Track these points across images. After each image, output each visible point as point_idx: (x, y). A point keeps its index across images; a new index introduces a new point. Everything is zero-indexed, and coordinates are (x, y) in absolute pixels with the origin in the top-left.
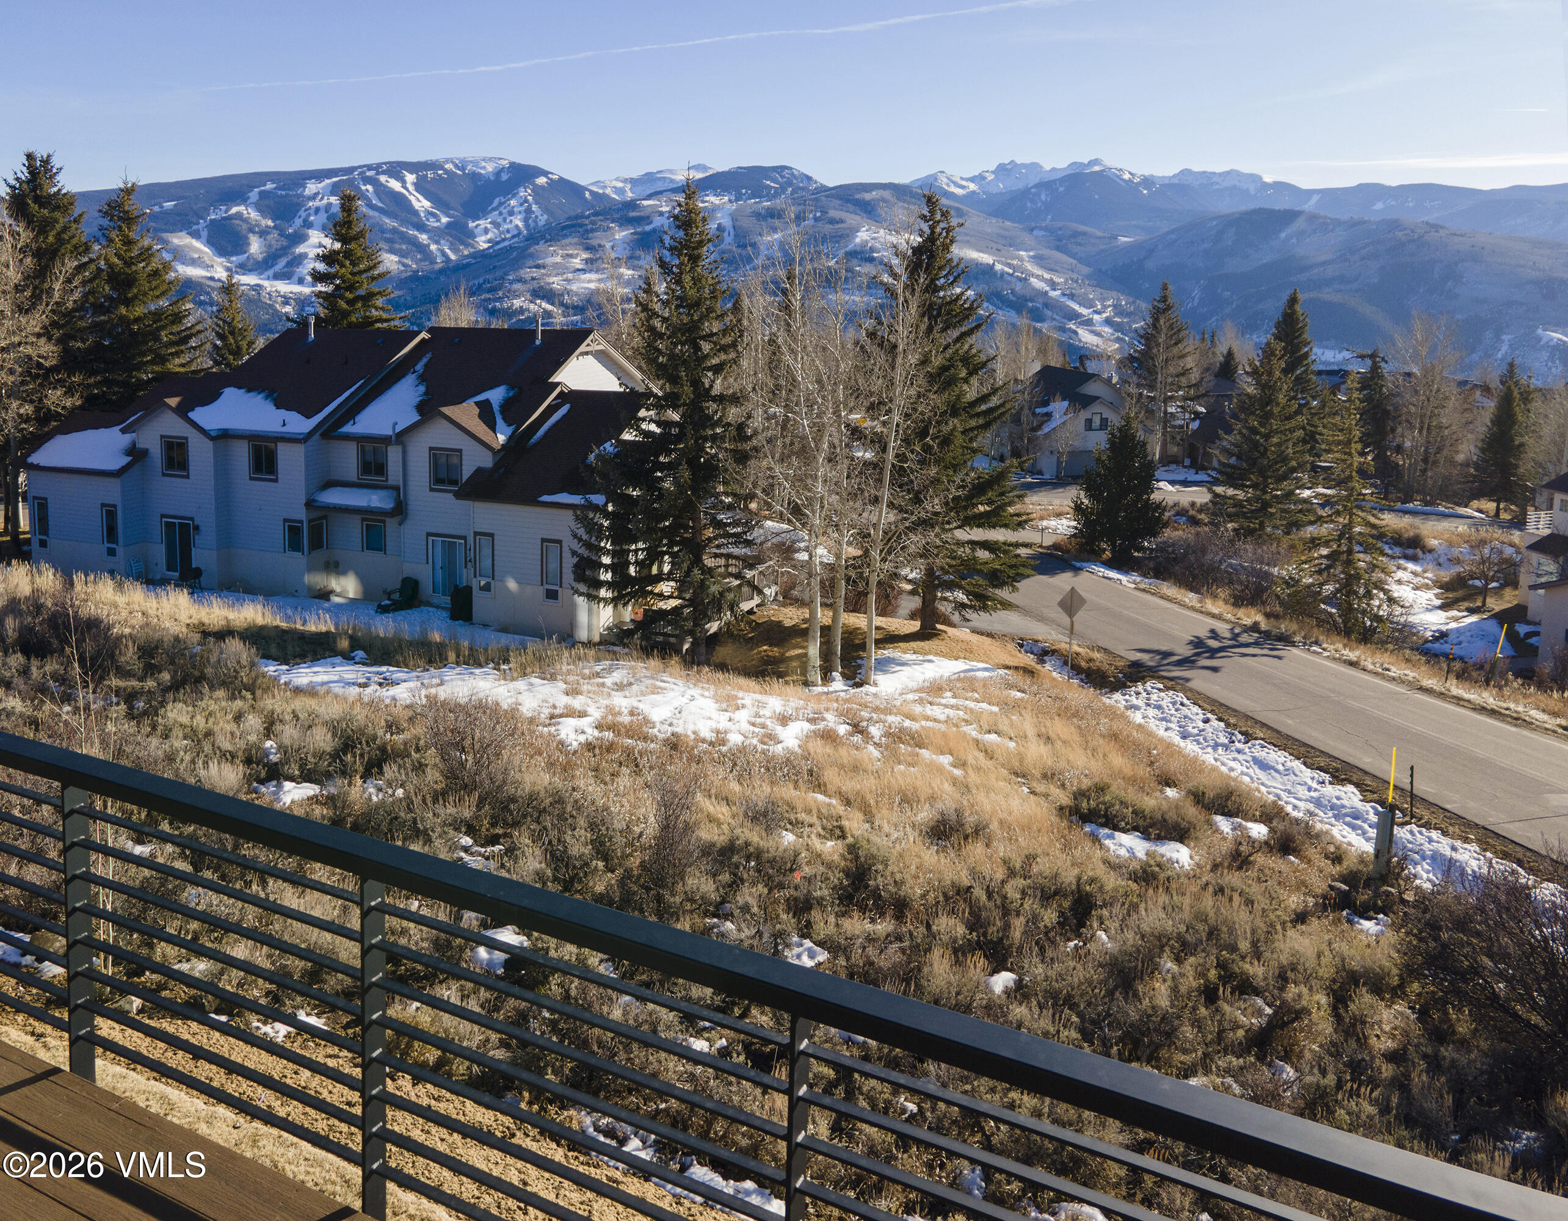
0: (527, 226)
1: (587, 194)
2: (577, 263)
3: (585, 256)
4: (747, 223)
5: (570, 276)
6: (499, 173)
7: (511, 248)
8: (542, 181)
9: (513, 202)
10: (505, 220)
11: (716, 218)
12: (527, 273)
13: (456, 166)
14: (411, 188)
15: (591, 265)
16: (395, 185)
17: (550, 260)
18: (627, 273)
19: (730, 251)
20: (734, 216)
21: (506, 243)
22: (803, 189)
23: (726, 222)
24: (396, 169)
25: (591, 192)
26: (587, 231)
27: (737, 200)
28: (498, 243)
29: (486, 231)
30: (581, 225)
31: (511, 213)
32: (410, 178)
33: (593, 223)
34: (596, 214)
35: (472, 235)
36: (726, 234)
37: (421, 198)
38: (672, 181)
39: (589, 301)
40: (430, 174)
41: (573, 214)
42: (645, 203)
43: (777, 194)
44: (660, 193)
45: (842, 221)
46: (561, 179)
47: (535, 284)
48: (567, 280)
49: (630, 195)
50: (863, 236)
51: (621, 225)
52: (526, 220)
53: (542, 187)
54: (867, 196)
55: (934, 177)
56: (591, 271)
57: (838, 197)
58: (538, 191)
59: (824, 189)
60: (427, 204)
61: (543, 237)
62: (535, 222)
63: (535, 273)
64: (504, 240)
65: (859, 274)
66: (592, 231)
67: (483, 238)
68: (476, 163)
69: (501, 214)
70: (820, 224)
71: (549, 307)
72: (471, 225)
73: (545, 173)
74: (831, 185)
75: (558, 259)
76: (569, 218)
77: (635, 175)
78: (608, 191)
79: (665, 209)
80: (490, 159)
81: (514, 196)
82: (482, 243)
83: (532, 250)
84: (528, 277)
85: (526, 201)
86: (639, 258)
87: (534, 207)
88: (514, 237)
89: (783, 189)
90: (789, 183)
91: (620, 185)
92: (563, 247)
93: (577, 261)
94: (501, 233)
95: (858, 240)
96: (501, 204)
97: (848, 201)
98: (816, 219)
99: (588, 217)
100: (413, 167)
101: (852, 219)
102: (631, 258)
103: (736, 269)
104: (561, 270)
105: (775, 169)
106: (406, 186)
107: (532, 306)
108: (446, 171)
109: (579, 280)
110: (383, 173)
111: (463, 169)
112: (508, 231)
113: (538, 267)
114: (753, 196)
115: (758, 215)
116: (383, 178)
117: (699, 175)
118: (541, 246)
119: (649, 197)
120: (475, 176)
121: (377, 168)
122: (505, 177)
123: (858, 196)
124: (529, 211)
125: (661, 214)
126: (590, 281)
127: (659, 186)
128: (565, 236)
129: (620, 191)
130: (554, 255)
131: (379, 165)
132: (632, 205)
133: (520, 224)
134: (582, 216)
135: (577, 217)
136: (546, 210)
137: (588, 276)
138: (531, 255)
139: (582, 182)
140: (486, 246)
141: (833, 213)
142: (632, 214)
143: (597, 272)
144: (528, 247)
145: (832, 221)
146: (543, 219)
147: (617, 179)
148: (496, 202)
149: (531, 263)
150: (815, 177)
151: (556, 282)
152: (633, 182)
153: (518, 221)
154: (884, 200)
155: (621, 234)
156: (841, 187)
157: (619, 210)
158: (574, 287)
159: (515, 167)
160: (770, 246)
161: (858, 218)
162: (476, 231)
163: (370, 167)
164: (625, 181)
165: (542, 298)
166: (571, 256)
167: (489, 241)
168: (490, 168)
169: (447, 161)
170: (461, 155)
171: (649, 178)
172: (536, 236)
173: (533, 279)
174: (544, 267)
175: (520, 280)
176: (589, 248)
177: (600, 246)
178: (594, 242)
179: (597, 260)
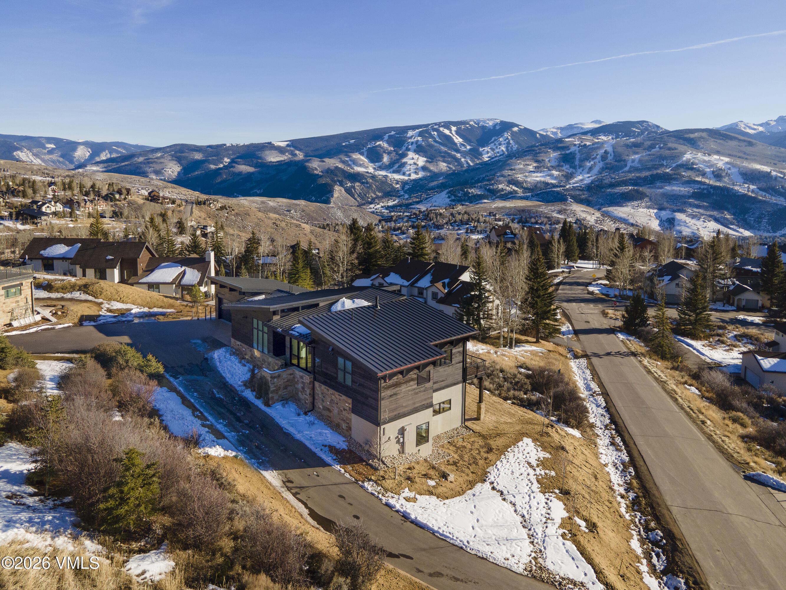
0: (507, 150)
1: (538, 135)
2: (531, 168)
3: (535, 165)
4: (620, 150)
5: (527, 174)
6: (495, 126)
7: (499, 161)
8: (516, 129)
9: (501, 139)
10: (497, 147)
11: (604, 147)
12: (506, 172)
13: (475, 123)
14: (454, 133)
15: (538, 169)
16: (447, 132)
17: (518, 167)
18: (555, 173)
19: (610, 164)
20: (614, 147)
21: (497, 158)
22: (654, 132)
23: (610, 149)
24: (447, 125)
25: (539, 134)
26: (537, 153)
27: (616, 138)
28: (493, 158)
29: (488, 152)
30: (534, 151)
31: (500, 144)
32: (454, 129)
33: (540, 149)
34: (542, 145)
35: (481, 154)
36: (609, 155)
37: (458, 137)
38: (582, 128)
39: (536, 186)
40: (463, 127)
41: (530, 144)
42: (567, 140)
43: (639, 135)
44: (575, 135)
45: (676, 149)
46: (525, 128)
47: (510, 178)
48: (526, 176)
49: (560, 135)
50: (688, 156)
51: (554, 150)
52: (507, 148)
53: (516, 132)
54: (692, 136)
55: (736, 124)
56: (537, 172)
57: (675, 136)
58: (513, 134)
59: (667, 132)
60: (461, 140)
61: (515, 156)
62: (512, 148)
63: (510, 173)
64: (496, 157)
65: (683, 176)
66: (539, 153)
67: (486, 156)
68: (484, 121)
69: (495, 144)
70: (662, 150)
71: (516, 189)
72: (481, 149)
73: (517, 126)
74: (671, 130)
75: (522, 166)
76: (528, 147)
77: (562, 126)
78: (549, 133)
79: (577, 143)
80: (491, 120)
81: (502, 136)
82: (486, 158)
83: (509, 162)
84: (506, 174)
85: (507, 139)
86: (562, 166)
87: (511, 142)
88: (501, 155)
89: (642, 133)
90: (646, 129)
91: (555, 130)
92: (524, 161)
93: (531, 167)
94: (495, 153)
95: (684, 159)
96: (495, 140)
97: (680, 138)
98: (660, 148)
99: (538, 146)
100: (455, 124)
101: (681, 148)
102: (558, 166)
103: (614, 172)
104: (522, 171)
105: (638, 122)
106: (452, 132)
107: (508, 188)
108: (470, 125)
109: (531, 176)
110: (442, 126)
111: (478, 124)
112: (498, 153)
113: (511, 170)
114: (626, 136)
115: (627, 146)
116: (441, 129)
117: (597, 126)
118: (513, 160)
119: (569, 137)
120: (483, 127)
121: (439, 124)
122: (498, 127)
123: (685, 136)
124: (509, 143)
125: (575, 145)
126: (537, 177)
127: (575, 131)
128: (526, 156)
129: (555, 133)
130: (520, 165)
131: (440, 123)
132: (560, 141)
133: (504, 149)
134: (534, 146)
135: (532, 146)
136: (517, 143)
137: (536, 174)
138: (508, 164)
139: (535, 129)
140: (487, 159)
141: (670, 145)
142: (560, 145)
143: (541, 172)
144: (507, 160)
145: (670, 149)
146: (515, 147)
147: (553, 128)
148: (493, 139)
149: (508, 168)
150: (661, 126)
151: (520, 177)
152: (562, 129)
153: (503, 148)
154: (702, 138)
155: (554, 155)
156: (676, 131)
157: (553, 143)
158: (529, 180)
159: (503, 123)
160: (633, 161)
161: (685, 147)
162: (483, 153)
163: (436, 124)
164: (558, 128)
165: (513, 184)
166: (528, 165)
167: (489, 157)
168: (491, 123)
169: (471, 120)
170: (478, 118)
171: (570, 127)
172: (512, 155)
173: (509, 175)
174: (514, 170)
175: (503, 176)
176: (537, 161)
177: (543, 160)
178: (540, 159)
179: (540, 167)
